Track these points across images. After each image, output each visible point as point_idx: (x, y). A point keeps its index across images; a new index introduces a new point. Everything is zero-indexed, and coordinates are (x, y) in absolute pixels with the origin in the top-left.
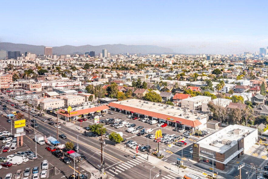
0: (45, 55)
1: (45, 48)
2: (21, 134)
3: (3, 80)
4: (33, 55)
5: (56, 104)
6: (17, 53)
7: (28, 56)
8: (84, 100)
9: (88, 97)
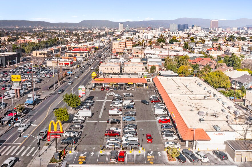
0: (210, 28)
1: (211, 21)
2: (17, 87)
3: (121, 46)
4: (198, 27)
5: (111, 69)
6: (185, 26)
7: (194, 28)
8: (143, 70)
9: (150, 67)
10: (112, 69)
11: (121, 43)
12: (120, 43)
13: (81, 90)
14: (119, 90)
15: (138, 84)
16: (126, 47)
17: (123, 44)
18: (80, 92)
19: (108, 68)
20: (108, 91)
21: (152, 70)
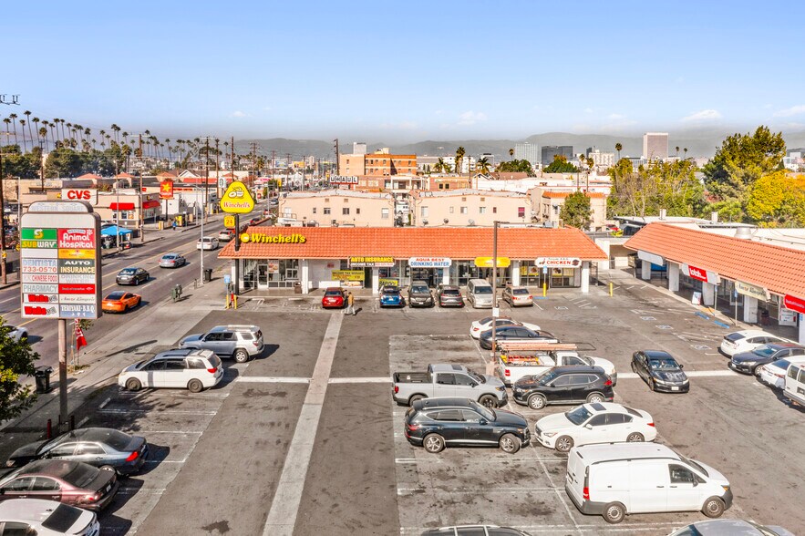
0: (643, 158)
4: (607, 155)
5: (346, 211)
6: (564, 150)
7: (594, 157)
8: (521, 215)
9: (560, 202)
10: (353, 211)
11: (374, 159)
12: (369, 159)
13: (53, 253)
14: (415, 306)
15: (545, 263)
16: (394, 172)
17: (381, 159)
18: (40, 276)
19: (327, 205)
20: (334, 312)
21: (572, 215)
